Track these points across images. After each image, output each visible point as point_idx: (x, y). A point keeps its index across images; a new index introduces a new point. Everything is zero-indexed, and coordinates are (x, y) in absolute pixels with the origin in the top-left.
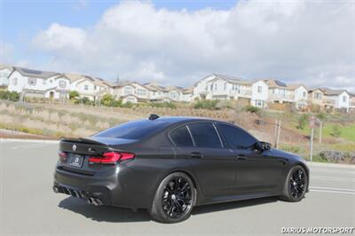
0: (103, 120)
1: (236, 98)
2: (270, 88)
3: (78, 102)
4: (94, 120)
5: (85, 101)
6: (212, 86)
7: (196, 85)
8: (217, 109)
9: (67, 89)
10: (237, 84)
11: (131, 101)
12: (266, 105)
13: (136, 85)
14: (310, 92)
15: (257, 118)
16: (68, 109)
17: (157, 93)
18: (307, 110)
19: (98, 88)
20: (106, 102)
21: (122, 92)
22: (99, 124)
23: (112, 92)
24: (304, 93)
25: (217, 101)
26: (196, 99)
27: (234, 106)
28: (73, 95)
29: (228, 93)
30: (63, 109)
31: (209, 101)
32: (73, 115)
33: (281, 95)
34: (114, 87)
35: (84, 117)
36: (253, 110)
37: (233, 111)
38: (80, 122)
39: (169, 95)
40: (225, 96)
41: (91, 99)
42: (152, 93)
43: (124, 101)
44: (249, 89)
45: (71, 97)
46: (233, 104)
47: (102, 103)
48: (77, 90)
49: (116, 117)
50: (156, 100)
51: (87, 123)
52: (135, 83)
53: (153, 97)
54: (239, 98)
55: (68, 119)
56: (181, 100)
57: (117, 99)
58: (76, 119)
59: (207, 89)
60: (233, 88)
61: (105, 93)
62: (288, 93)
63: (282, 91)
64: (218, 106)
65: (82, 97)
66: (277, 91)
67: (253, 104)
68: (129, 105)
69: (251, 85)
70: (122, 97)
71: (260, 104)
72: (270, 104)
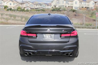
0: (18, 17)
1: (67, 6)
2: (80, 2)
3: (8, 10)
4: (15, 16)
5: (11, 9)
6: (58, 2)
7: (52, 2)
8: (60, 11)
9: (3, 5)
10: (67, 1)
11: (28, 9)
12: (78, 9)
13: (30, 3)
14: (96, 3)
15: (75, 14)
16: (5, 13)
17: (37, 6)
18: (94, 10)
19: (15, 4)
20: (19, 10)
21: (24, 6)
22: (17, 18)
23: (20, 6)
24: (93, 3)
25: (60, 8)
26: (52, 7)
27: (67, 10)
28: (6, 7)
29: (64, 5)
30: (3, 12)
31: (57, 8)
32: (7, 15)
33: (84, 4)
34: (21, 4)
35: (11, 16)
36: (74, 11)
37: (66, 12)
38: (10, 17)
39: (42, 6)
40: (63, 6)
41: (13, 8)
42: (36, 6)
43: (26, 9)
44: (72, 3)
45: (5, 8)
46: (66, 9)
47: (17, 10)
48: (7, 5)
49: (23, 15)
50: (37, 8)
51: (12, 18)
52: (29, 2)
53: (36, 7)
54: (68, 6)
55: (5, 17)
56: (47, 8)
57: (23, 9)
58: (8, 17)
59: (56, 3)
60: (66, 3)
61: (18, 6)
62: (87, 4)
63: (84, 3)
64: (60, 10)
65: (9, 8)
66: (83, 3)
67: (74, 8)
68: (27, 11)
69: (73, 1)
70: (24, 8)
71: (76, 8)
72: (80, 8)
